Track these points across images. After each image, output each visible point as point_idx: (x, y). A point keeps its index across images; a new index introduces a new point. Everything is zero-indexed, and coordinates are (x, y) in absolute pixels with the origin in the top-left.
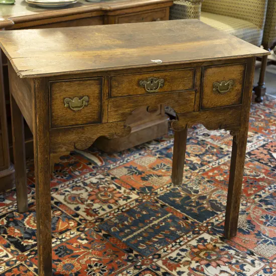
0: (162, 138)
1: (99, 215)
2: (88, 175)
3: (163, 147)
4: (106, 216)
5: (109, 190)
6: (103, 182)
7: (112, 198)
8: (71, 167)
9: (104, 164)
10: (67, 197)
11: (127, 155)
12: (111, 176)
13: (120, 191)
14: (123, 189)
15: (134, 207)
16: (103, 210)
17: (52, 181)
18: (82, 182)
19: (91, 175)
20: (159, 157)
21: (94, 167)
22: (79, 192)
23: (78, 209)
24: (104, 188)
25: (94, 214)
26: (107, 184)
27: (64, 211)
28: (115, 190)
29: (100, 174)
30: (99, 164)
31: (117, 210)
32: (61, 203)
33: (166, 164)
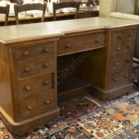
1: (104, 137)
2: (94, 112)
3: (130, 98)
4: (108, 137)
5: (107, 121)
6: (103, 116)
7: (109, 126)
8: (85, 107)
9: (102, 106)
10: (86, 125)
11: (113, 101)
12: (107, 113)
13: (113, 122)
14: (114, 121)
15: (122, 132)
16: (106, 133)
17: (77, 115)
18: (92, 116)
19: (96, 112)
20: (129, 103)
21: (97, 108)
22: (91, 122)
23: (92, 132)
24: (104, 120)
25: (101, 135)
26: (105, 117)
27: (85, 133)
28: (110, 121)
29: (101, 111)
30: (99, 106)
31: (113, 134)
32: (83, 128)
33: (134, 107)
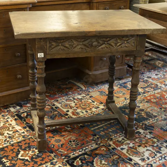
0: (123, 78)
1: (80, 115)
2: (76, 94)
3: (122, 82)
4: (83, 116)
5: (87, 103)
6: (85, 98)
7: (89, 107)
8: (67, 90)
9: (87, 89)
10: (63, 105)
11: (101, 85)
12: (90, 95)
13: (94, 104)
14: (96, 103)
15: (101, 112)
16: (83, 113)
17: (56, 96)
18: (72, 97)
19: (78, 94)
20: (119, 87)
21: (80, 90)
22: (70, 103)
23: (68, 111)
24: (85, 101)
25: (77, 114)
26: (86, 99)
27: (60, 112)
28: (91, 103)
29: (84, 94)
30: (84, 89)
31: (90, 113)
32: (59, 108)
33: (123, 91)
